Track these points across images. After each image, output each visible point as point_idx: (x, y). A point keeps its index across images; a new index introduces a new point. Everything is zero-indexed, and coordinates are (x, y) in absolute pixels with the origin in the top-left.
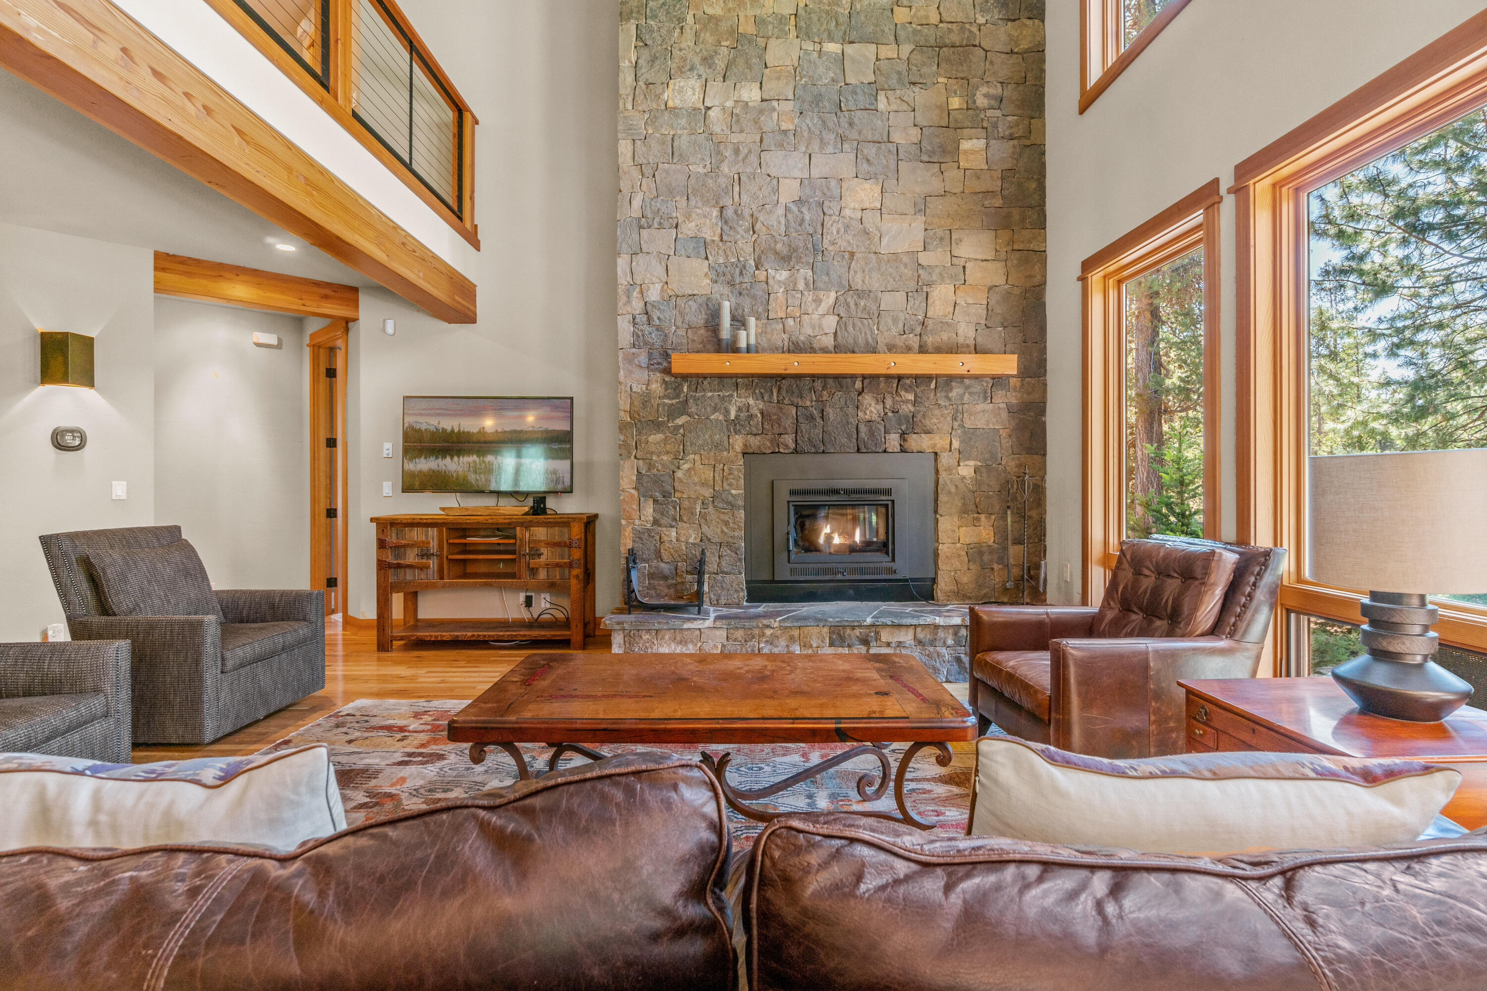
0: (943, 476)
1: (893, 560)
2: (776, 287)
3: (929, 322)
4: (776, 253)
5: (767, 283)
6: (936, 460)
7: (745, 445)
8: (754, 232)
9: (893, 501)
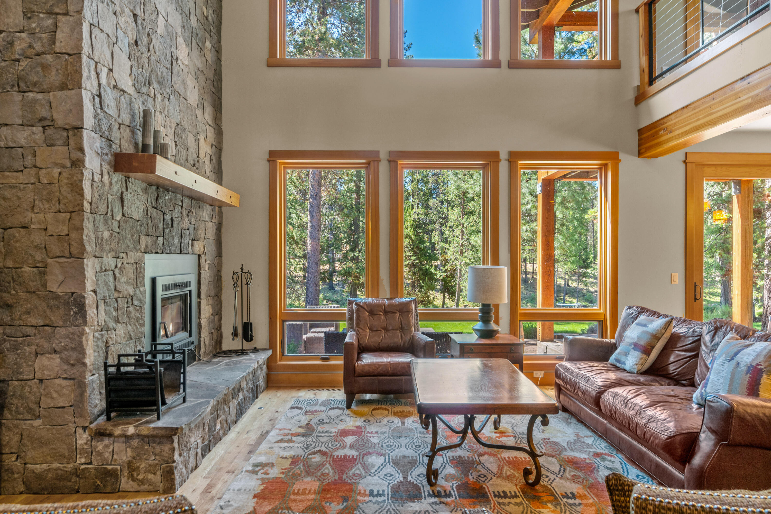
0: (202, 272)
1: (190, 336)
2: (158, 106)
3: (200, 161)
4: (157, 76)
5: (154, 100)
6: (199, 259)
7: (146, 246)
8: (149, 50)
9: (190, 291)
